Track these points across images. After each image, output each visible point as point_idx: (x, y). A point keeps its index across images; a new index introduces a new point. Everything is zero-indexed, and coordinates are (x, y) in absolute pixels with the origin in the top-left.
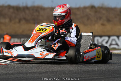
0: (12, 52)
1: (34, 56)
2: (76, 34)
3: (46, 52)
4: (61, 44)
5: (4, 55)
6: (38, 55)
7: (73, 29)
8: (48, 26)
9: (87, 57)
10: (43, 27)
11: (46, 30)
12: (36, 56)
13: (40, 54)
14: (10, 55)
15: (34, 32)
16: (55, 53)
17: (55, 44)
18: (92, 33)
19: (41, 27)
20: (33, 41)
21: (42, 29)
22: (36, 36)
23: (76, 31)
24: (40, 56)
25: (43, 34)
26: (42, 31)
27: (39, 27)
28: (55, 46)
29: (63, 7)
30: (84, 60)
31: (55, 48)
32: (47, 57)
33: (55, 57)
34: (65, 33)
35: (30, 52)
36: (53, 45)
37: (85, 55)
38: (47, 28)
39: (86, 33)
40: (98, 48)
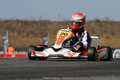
0: (43, 53)
2: (87, 39)
3: (72, 52)
4: (80, 46)
5: (36, 56)
6: (66, 55)
8: (68, 31)
9: (100, 55)
10: (65, 32)
11: (67, 34)
12: (65, 56)
13: (68, 54)
14: (42, 56)
15: (58, 37)
16: (80, 53)
17: (76, 46)
18: (98, 36)
19: (63, 32)
20: (59, 44)
21: (64, 33)
22: (61, 40)
23: (87, 36)
24: (68, 56)
25: (66, 38)
26: (64, 35)
27: (60, 32)
28: (76, 48)
30: (99, 58)
31: (76, 49)
32: (74, 56)
33: (80, 56)
35: (59, 53)
36: (74, 46)
37: (99, 54)
38: (67, 32)
39: (93, 37)
40: (105, 48)
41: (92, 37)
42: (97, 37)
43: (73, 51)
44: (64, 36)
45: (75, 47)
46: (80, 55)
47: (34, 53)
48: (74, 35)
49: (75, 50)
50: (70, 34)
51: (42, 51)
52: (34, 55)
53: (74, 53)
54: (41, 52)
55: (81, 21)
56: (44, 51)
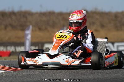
0: (36, 61)
1: (61, 64)
2: (92, 41)
3: (71, 59)
4: (82, 51)
5: (27, 64)
6: (64, 63)
7: (88, 35)
9: (108, 62)
10: (63, 34)
11: (66, 37)
12: (62, 64)
13: (66, 61)
14: (34, 64)
15: (55, 40)
16: (81, 60)
18: (107, 38)
19: (61, 34)
20: (56, 49)
21: (62, 36)
22: (58, 44)
23: (91, 37)
24: (66, 64)
25: (64, 42)
27: (58, 34)
29: (80, 14)
30: (105, 66)
32: (73, 64)
33: (81, 64)
34: (81, 39)
35: (55, 60)
37: (106, 61)
38: (67, 35)
39: (101, 39)
40: (115, 53)
41: (98, 39)
42: (106, 40)
43: (73, 58)
44: (62, 39)
45: (75, 53)
46: (81, 62)
47: (25, 61)
48: (75, 38)
49: (76, 56)
50: (69, 36)
51: (35, 57)
52: (25, 63)
53: (74, 60)
54: (33, 59)
55: (80, 21)
56: (37, 58)
